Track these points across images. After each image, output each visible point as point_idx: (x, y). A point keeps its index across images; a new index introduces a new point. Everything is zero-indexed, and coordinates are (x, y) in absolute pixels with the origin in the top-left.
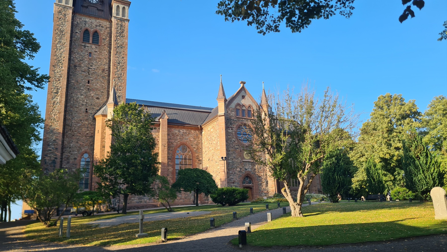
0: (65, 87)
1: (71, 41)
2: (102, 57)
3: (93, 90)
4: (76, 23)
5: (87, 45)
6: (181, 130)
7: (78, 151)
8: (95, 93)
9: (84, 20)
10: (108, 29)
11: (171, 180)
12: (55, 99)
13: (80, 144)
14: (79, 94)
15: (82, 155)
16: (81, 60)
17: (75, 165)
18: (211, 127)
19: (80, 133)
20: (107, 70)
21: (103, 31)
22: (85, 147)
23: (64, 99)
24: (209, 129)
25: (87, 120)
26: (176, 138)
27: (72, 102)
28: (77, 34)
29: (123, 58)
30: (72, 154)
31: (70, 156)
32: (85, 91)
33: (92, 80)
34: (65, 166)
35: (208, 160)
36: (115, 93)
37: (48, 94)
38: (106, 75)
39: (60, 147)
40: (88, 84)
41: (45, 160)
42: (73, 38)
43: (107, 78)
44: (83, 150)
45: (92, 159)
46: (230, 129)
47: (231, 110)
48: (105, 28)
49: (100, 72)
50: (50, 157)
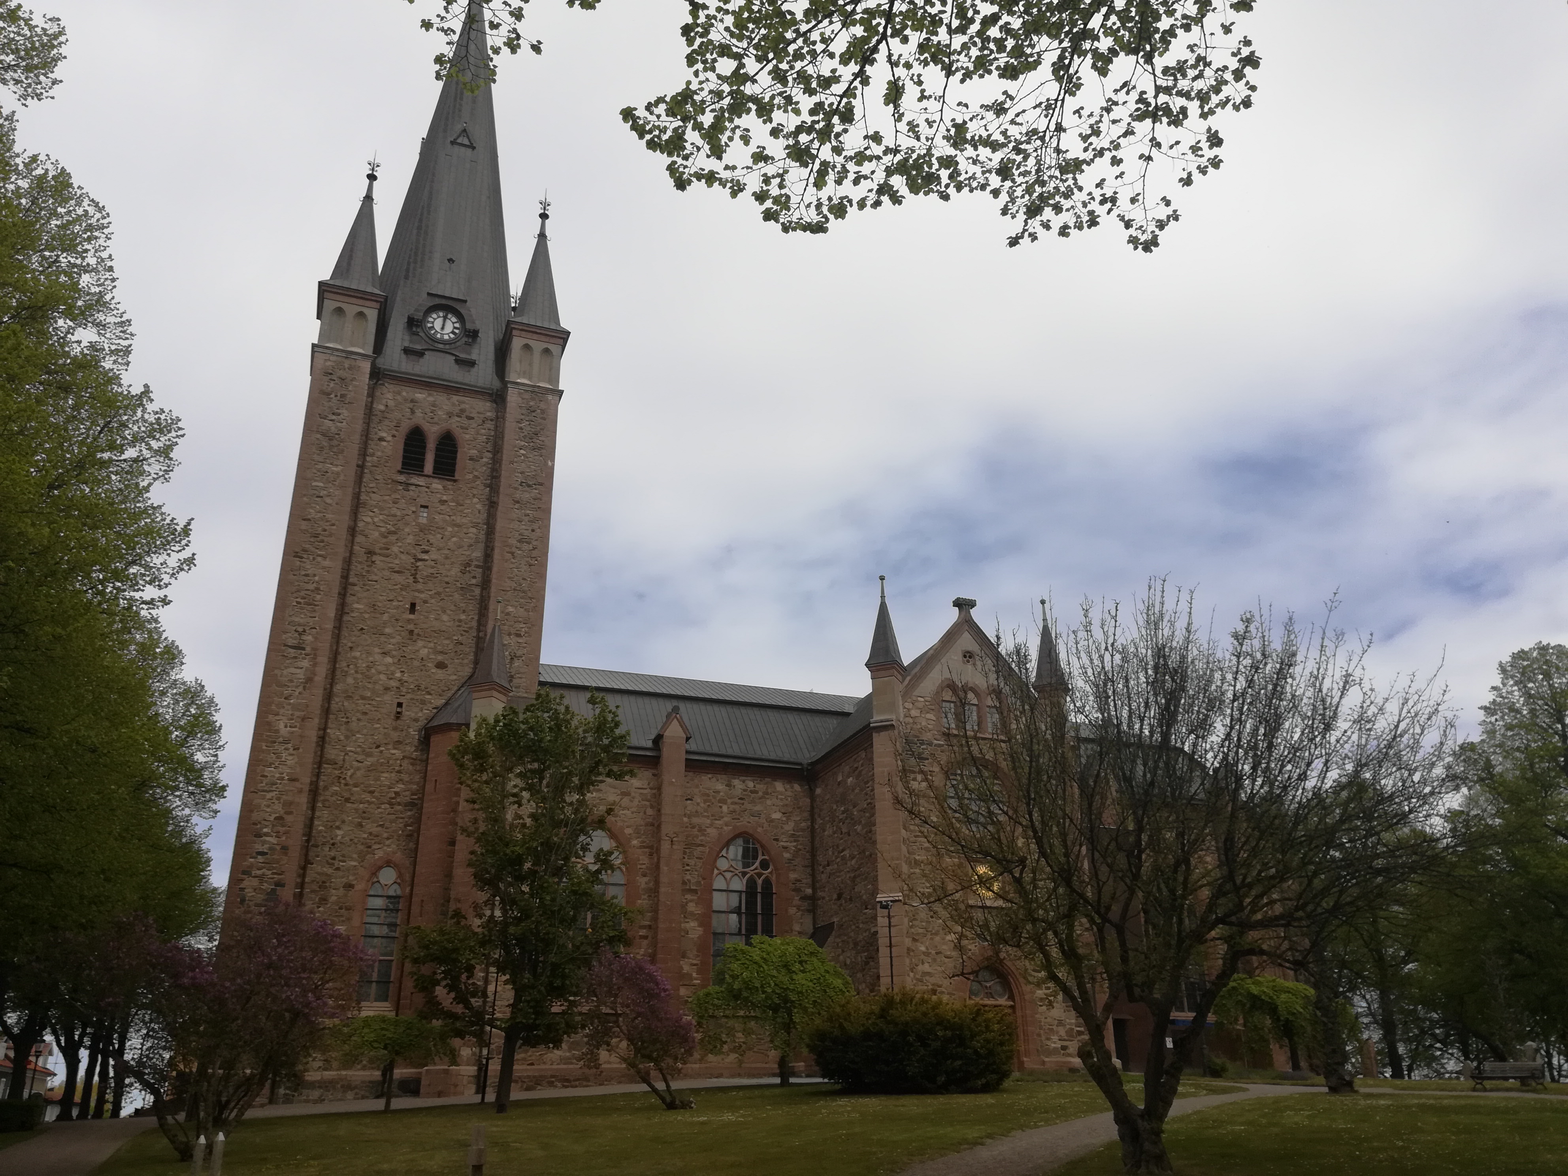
1: (360, 468)
2: (464, 520)
3: (426, 635)
4: (382, 408)
5: (415, 480)
7: (362, 858)
8: (432, 645)
9: (410, 396)
10: (490, 425)
12: (292, 670)
14: (377, 650)
15: (374, 874)
16: (390, 533)
17: (348, 909)
18: (847, 769)
19: (372, 792)
20: (477, 567)
21: (472, 431)
22: (388, 842)
23: (322, 670)
24: (840, 778)
25: (398, 743)
26: (716, 809)
27: (350, 680)
28: (384, 443)
32: (398, 639)
33: (425, 602)
34: (310, 911)
38: (474, 581)
39: (296, 841)
40: (412, 616)
41: (242, 889)
42: (368, 459)
43: (477, 591)
44: (379, 854)
45: (408, 890)
47: (920, 705)
48: (480, 422)
49: (455, 571)
50: (261, 878)
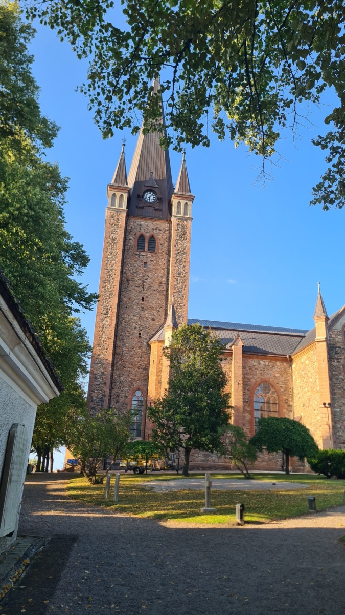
0: (116, 306)
1: (124, 250)
2: (159, 267)
3: (148, 309)
4: (130, 228)
5: (142, 253)
6: (261, 362)
7: (130, 387)
8: (150, 312)
9: (139, 223)
10: (167, 232)
11: (248, 433)
12: (104, 322)
13: (132, 379)
14: (131, 314)
15: (134, 393)
16: (134, 273)
17: (126, 404)
18: (305, 357)
19: (132, 364)
20: (164, 284)
21: (161, 235)
22: (138, 382)
23: (114, 322)
24: (302, 361)
25: (140, 347)
26: (254, 372)
27: (123, 325)
28: (131, 241)
29: (184, 266)
30: (122, 391)
31: (120, 393)
32: (139, 310)
33: (147, 297)
34: (113, 405)
35: (302, 406)
36: (174, 313)
37: (97, 315)
38: (163, 289)
39: (108, 381)
40: (143, 302)
41: (92, 397)
42: (126, 247)
43: (165, 293)
44: (135, 386)
45: (145, 398)
46: (336, 361)
47: (335, 333)
48: (163, 231)
49: (157, 286)
50: (97, 393)
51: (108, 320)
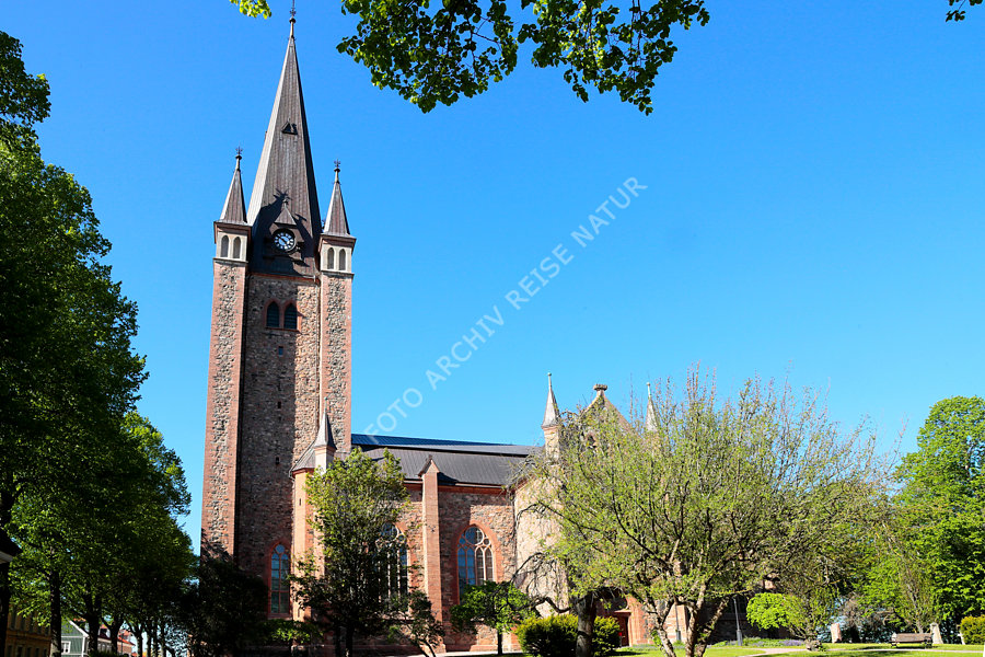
0: (236, 417)
1: (244, 327)
3: (288, 420)
4: (253, 292)
5: (274, 332)
7: (266, 540)
8: (291, 425)
9: (269, 283)
10: (314, 297)
12: (219, 441)
13: (269, 528)
14: (262, 429)
15: (273, 548)
16: (264, 363)
17: (262, 566)
19: (267, 506)
21: (304, 302)
22: (279, 532)
23: (235, 441)
25: (278, 480)
27: (250, 446)
28: (256, 312)
29: (343, 352)
30: (254, 546)
31: (250, 550)
32: (273, 422)
33: (286, 401)
36: (329, 425)
37: (207, 431)
38: (311, 388)
40: (279, 410)
42: (248, 322)
43: (313, 394)
44: (275, 538)
48: (308, 296)
49: (301, 383)
51: (225, 438)
